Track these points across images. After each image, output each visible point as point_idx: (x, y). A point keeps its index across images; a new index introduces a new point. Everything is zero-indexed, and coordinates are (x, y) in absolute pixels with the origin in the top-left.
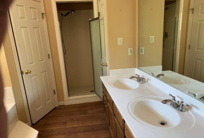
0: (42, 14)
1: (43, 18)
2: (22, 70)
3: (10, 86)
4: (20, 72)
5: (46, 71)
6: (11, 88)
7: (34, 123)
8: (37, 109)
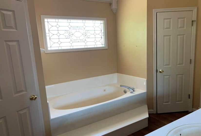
0: (193, 21)
1: (192, 25)
2: (157, 69)
3: (145, 78)
4: (156, 70)
5: (183, 74)
6: (146, 79)
7: (158, 113)
8: (164, 104)
